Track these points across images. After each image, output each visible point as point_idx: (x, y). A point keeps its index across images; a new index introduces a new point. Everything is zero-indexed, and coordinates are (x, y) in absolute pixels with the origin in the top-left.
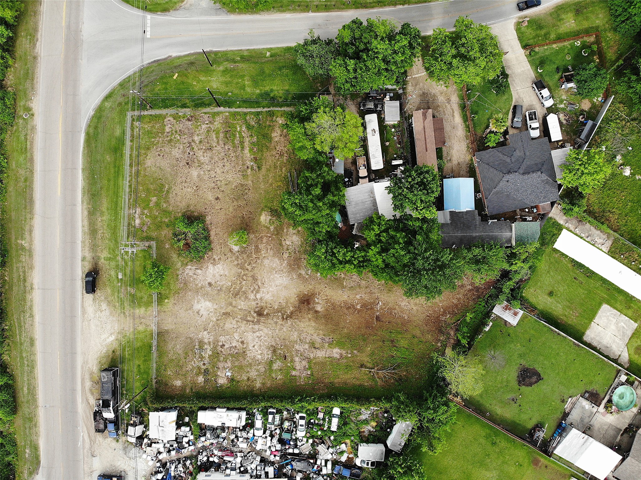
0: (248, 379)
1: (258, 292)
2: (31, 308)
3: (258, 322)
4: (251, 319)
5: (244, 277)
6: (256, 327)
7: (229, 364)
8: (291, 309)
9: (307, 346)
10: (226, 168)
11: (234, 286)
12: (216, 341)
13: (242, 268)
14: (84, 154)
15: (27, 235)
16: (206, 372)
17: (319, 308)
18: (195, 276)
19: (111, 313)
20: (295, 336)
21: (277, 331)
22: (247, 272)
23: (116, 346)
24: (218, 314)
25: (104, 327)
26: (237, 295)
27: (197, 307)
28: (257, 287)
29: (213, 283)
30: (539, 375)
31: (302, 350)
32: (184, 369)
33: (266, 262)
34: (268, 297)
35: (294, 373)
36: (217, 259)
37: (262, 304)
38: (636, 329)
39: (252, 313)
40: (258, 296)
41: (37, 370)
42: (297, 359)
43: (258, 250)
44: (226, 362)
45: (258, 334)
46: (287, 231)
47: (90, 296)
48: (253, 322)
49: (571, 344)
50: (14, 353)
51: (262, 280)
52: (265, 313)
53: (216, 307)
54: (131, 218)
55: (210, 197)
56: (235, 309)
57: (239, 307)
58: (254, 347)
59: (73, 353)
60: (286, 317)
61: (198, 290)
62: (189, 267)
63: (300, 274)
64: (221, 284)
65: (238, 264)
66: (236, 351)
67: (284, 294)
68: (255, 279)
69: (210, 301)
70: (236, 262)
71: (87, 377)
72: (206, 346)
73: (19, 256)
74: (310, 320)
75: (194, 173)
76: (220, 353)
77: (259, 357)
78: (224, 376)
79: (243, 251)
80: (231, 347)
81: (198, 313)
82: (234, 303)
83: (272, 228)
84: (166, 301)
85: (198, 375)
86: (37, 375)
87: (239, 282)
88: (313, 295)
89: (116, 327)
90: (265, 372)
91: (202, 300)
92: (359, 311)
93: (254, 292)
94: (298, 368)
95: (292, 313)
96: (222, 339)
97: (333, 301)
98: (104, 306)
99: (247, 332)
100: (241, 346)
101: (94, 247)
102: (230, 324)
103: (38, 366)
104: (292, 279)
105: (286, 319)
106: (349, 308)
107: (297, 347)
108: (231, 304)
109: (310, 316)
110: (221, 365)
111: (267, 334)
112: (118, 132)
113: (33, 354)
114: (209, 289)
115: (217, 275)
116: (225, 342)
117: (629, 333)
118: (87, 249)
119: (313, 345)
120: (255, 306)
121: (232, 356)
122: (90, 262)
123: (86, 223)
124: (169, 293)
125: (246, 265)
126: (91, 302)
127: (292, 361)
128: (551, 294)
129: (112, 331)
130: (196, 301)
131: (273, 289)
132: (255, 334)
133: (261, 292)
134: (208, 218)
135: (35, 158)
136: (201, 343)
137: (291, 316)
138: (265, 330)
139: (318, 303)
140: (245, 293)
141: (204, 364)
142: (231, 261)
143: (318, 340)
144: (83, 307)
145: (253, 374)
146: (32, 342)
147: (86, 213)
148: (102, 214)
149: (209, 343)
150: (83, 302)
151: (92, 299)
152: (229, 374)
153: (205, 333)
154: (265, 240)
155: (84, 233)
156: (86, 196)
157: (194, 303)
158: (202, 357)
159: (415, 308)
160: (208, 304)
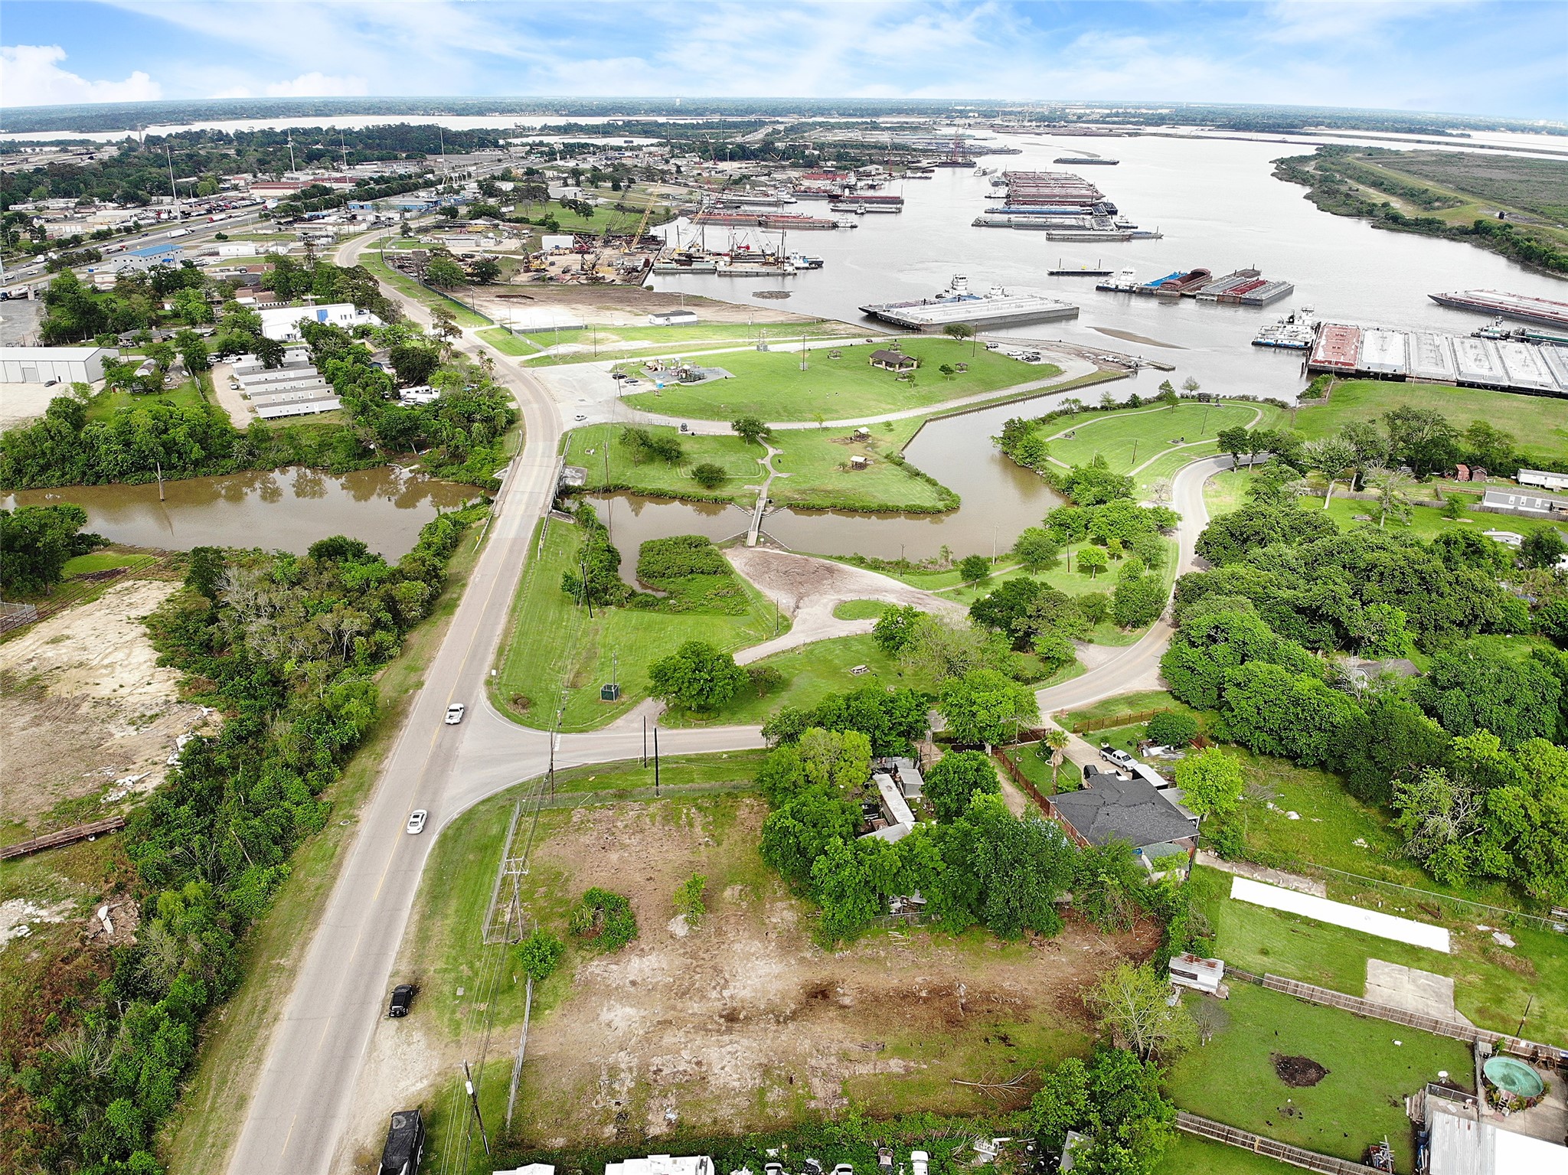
0: (715, 1122)
1: (725, 987)
2: (261, 1050)
3: (729, 1031)
4: (715, 1027)
5: (698, 969)
6: (726, 1038)
7: (673, 1100)
8: (793, 1007)
9: (833, 1059)
10: (665, 848)
11: (678, 983)
12: (643, 1067)
13: (694, 956)
14: (431, 855)
15: (294, 951)
16: (622, 1116)
17: (847, 1001)
18: (606, 975)
19: (429, 1046)
20: (806, 1045)
21: (769, 1041)
22: (702, 962)
23: (427, 1096)
24: (648, 1024)
25: (409, 1068)
26: (684, 994)
27: (605, 1016)
28: (722, 981)
29: (639, 980)
30: (1319, 1068)
31: (825, 1066)
32: (574, 1116)
33: (737, 947)
34: (746, 994)
35: (813, 1104)
36: (647, 948)
37: (735, 1004)
38: (1456, 986)
39: (716, 1018)
40: (726, 993)
41: (233, 1151)
42: (816, 1081)
43: (719, 932)
44: (665, 1096)
45: (729, 1048)
46: (772, 907)
47: (394, 1023)
48: (718, 1031)
49: (1348, 1015)
50: (187, 1129)
51: (731, 971)
52: (741, 1017)
53: (643, 1013)
54: (498, 913)
55: (639, 878)
56: (682, 1014)
57: (690, 1012)
58: (723, 1068)
59: (328, 1115)
60: (782, 1019)
61: (609, 993)
62: (595, 963)
63: (804, 958)
64: (654, 981)
65: (685, 953)
66: (687, 1078)
67: (775, 987)
68: (717, 970)
69: (632, 1006)
70: (682, 951)
71: (348, 1156)
72: (622, 1075)
73: (264, 980)
74: (832, 1020)
75: (614, 857)
76: (651, 1082)
77: (737, 1084)
78: (661, 1120)
79: (693, 936)
80: (675, 1073)
81: (609, 1025)
82: (680, 1006)
83: (744, 905)
84: (547, 1012)
85: (603, 1123)
86: (230, 1159)
87: (688, 977)
88: (832, 984)
89: (436, 1065)
90: (751, 1106)
91: (618, 1006)
92: (926, 1000)
93: (718, 988)
94: (821, 1094)
95: (794, 1013)
96: (657, 1061)
97: (871, 990)
98: (417, 1036)
99: (708, 1047)
100: (696, 1068)
101: (419, 957)
102: (669, 1038)
103: (239, 1144)
104: (789, 965)
105: (785, 1022)
106: (905, 997)
107: (813, 1062)
108: (674, 1008)
109: (830, 1014)
110: (654, 1104)
111: (747, 1048)
112: (495, 830)
113: (237, 1122)
114: (632, 989)
115: (646, 970)
116: (663, 1065)
117: (1449, 993)
118: (405, 960)
119: (845, 1057)
120: (721, 1007)
121: (679, 1086)
122: (405, 977)
123: (413, 929)
124: (555, 1001)
125: (700, 953)
126: (392, 1032)
127: (807, 1084)
128: (1265, 952)
129: (426, 1072)
130: (605, 1009)
131: (754, 981)
132: (723, 1050)
133: (731, 987)
134: (633, 902)
135: (345, 863)
136: (613, 1072)
137: (794, 1016)
138: (745, 1042)
139: (844, 995)
140: (699, 990)
141: (618, 1104)
142: (673, 950)
143: (855, 1049)
144: (373, 1041)
145: (725, 1112)
146: (242, 1102)
147: (416, 917)
148: (446, 916)
149: (630, 1069)
150: (375, 1034)
151: (395, 1028)
152: (673, 1116)
153: (622, 1054)
154: (732, 920)
155: (405, 941)
156: (422, 899)
157: (602, 1010)
158: (612, 1093)
159: (1030, 987)
160: (629, 1011)
